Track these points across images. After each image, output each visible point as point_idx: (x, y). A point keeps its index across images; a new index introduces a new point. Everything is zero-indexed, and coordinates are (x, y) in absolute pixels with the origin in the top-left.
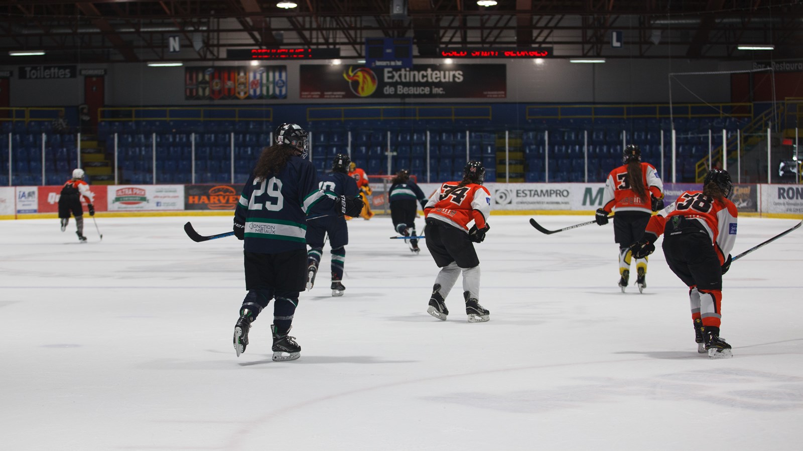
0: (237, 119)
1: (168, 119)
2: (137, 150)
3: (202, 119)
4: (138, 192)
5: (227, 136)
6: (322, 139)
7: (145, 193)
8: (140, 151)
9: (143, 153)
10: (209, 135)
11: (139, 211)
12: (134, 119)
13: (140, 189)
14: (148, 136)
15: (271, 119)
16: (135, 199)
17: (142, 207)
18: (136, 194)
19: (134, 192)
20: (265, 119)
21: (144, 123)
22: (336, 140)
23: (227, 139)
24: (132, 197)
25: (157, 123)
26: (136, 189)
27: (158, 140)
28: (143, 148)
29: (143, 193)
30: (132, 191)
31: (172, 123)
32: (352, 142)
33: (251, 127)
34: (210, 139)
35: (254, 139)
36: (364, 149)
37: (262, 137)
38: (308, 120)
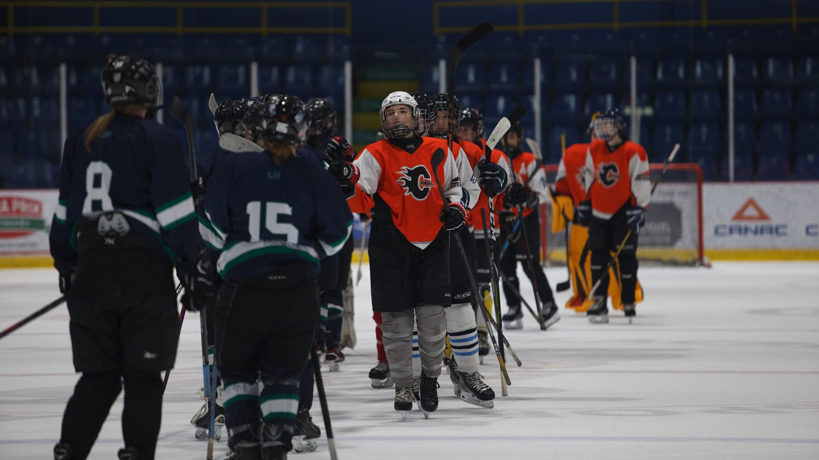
0: (264, 30)
1: (96, 29)
2: (21, 104)
3: (179, 29)
4: (24, 207)
5: (241, 71)
6: (471, 77)
7: (40, 209)
8: (29, 107)
9: (37, 112)
10: (198, 70)
11: (25, 253)
12: (11, 29)
13: (28, 201)
14: (48, 71)
15: (347, 30)
16: (16, 223)
17: (33, 245)
18: (18, 211)
19: (14, 208)
20: (331, 30)
21: (38, 40)
22: (504, 78)
23: (241, 79)
24: (8, 220)
25: (71, 40)
26: (19, 199)
27: (74, 80)
28: (36, 102)
29: (36, 209)
30: (10, 205)
31: (106, 40)
32: (543, 85)
33: (300, 48)
34: (199, 78)
35: (307, 78)
36: (572, 101)
37: (327, 72)
38: (437, 30)
